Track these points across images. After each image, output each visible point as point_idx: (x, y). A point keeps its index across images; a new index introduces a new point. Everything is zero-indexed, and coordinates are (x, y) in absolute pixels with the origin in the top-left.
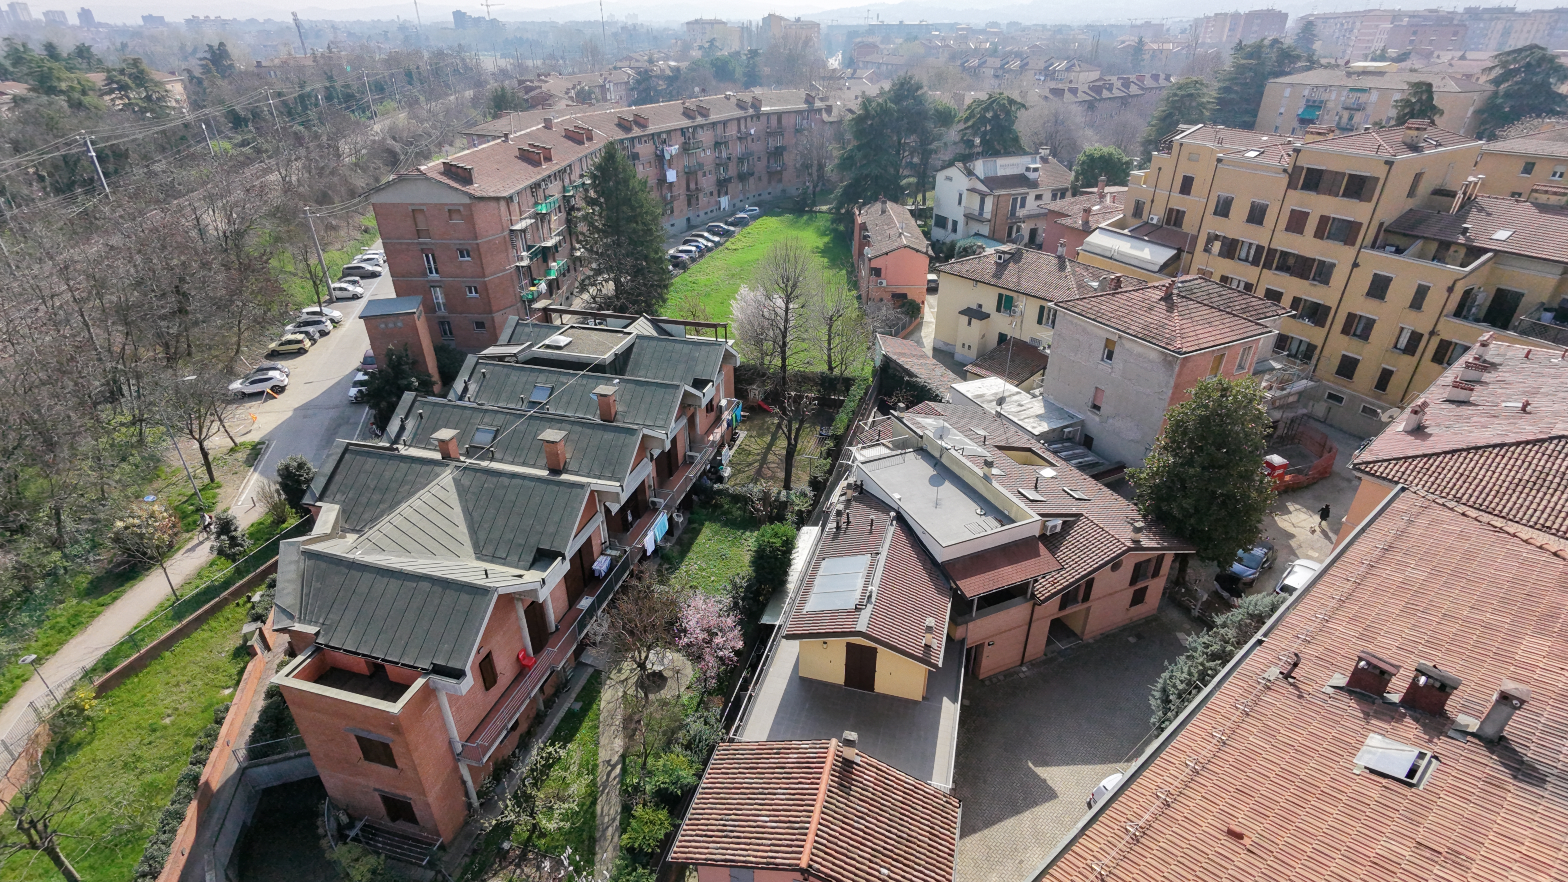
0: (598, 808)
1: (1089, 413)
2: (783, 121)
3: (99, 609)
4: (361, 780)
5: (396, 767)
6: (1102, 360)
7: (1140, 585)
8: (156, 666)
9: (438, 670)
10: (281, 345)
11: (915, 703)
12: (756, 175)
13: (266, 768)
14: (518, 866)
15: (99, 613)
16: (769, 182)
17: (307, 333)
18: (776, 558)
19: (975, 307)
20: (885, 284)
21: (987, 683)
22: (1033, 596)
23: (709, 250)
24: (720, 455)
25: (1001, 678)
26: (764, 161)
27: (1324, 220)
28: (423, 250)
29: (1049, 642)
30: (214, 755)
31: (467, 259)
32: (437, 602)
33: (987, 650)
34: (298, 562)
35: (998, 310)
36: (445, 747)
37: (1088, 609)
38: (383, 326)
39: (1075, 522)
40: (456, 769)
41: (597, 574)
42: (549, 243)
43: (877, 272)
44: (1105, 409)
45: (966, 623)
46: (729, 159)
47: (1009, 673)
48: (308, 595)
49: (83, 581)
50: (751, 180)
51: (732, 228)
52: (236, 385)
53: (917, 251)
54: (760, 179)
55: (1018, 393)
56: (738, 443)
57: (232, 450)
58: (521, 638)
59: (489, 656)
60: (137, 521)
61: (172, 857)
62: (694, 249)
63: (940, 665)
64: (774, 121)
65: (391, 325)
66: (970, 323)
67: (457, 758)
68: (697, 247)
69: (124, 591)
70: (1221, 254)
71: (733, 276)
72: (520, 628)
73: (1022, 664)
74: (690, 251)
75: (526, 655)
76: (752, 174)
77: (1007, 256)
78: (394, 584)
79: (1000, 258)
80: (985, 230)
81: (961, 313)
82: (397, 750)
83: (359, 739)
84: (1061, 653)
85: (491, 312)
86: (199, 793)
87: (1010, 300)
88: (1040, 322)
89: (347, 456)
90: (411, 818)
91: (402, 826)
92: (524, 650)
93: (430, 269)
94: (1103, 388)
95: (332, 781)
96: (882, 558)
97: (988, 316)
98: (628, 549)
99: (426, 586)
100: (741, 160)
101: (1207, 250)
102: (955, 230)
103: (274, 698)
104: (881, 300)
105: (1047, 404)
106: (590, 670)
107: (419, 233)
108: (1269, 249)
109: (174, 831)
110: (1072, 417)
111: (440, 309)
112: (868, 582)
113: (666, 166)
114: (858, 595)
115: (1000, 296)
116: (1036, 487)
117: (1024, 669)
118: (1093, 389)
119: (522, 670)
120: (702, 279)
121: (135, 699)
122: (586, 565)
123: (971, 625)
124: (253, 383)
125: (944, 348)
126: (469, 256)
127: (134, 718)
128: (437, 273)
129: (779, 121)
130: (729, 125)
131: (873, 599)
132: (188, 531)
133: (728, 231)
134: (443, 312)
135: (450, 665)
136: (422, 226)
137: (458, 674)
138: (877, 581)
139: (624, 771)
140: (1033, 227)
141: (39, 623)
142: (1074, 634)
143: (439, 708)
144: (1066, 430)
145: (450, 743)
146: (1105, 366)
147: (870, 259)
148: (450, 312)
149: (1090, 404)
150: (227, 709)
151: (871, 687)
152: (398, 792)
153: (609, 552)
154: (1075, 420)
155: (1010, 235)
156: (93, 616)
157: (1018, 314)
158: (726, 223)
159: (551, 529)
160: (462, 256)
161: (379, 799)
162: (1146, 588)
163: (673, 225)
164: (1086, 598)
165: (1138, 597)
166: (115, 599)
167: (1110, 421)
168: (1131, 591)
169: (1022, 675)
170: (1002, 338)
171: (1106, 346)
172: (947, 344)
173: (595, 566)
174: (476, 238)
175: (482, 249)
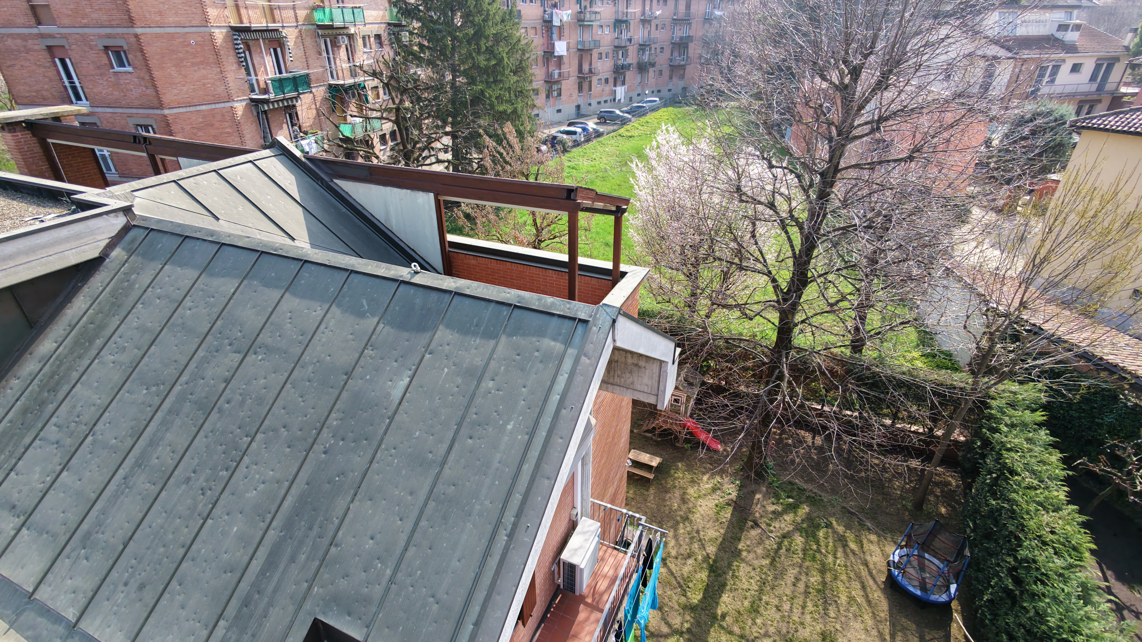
12: (658, 67)
26: (667, 53)
28: (51, 51)
31: (128, 69)
46: (630, 40)
50: (652, 72)
54: (661, 72)
76: (653, 65)
93: (73, 90)
100: (643, 47)
107: (36, 14)
113: (555, 36)
126: (129, 63)
128: (86, 97)
160: (121, 64)
174: (131, 22)
175: (149, 50)
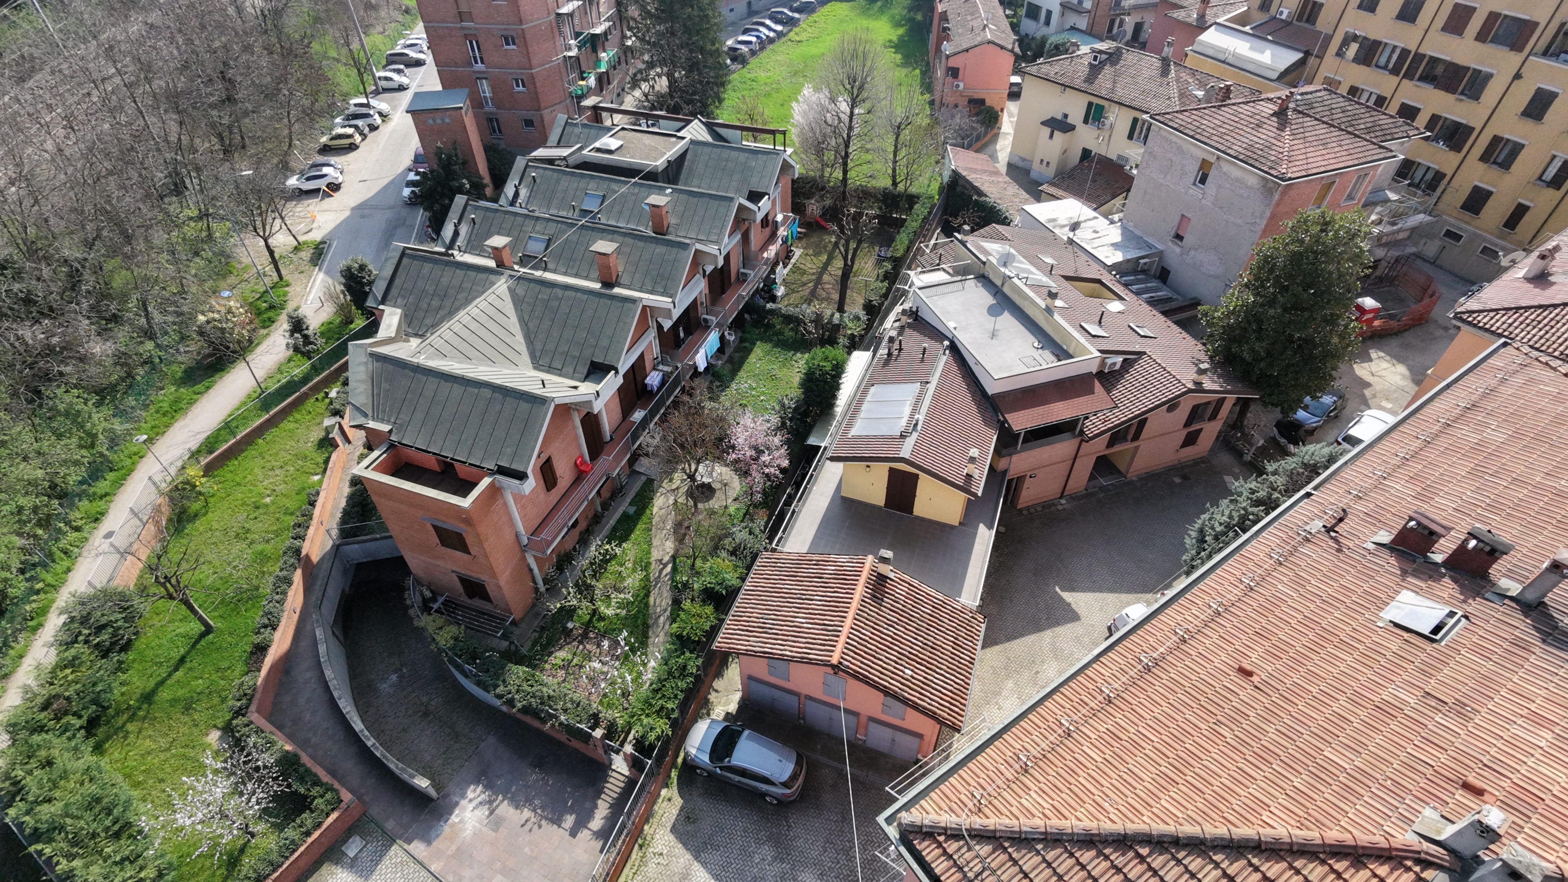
0: (651, 600)
1: (1170, 244)
3: (195, 397)
4: (440, 563)
5: (470, 553)
6: (1194, 184)
7: (1194, 427)
8: (251, 452)
9: (502, 471)
10: (332, 139)
11: (952, 527)
13: (356, 546)
14: (581, 642)
15: (196, 401)
17: (356, 127)
18: (826, 382)
19: (1059, 117)
20: (961, 85)
21: (1025, 512)
22: (1082, 432)
23: (771, 41)
24: (774, 273)
25: (1039, 509)
27: (1493, 16)
28: (466, 36)
29: (1092, 477)
30: (311, 531)
31: (513, 47)
32: (498, 408)
33: (1028, 482)
34: (366, 363)
35: (1086, 121)
36: (513, 538)
37: (1137, 448)
38: (431, 121)
39: (1135, 361)
40: (524, 559)
41: (649, 388)
42: (598, 30)
43: (954, 72)
44: (1188, 239)
45: (1010, 455)
47: (1047, 505)
48: (379, 395)
49: (178, 371)
51: (796, 15)
52: (293, 181)
53: (1002, 48)
55: (1096, 218)
56: (793, 261)
57: (296, 248)
58: (579, 446)
59: (549, 460)
60: (216, 316)
61: (286, 613)
62: (754, 39)
63: (980, 494)
65: (439, 121)
66: (1051, 136)
67: (523, 549)
68: (758, 37)
69: (216, 382)
70: (1357, 60)
71: (796, 73)
72: (576, 437)
73: (1061, 497)
74: (750, 43)
75: (583, 462)
77: (1104, 57)
78: (458, 389)
79: (1095, 58)
80: (1082, 23)
81: (1042, 123)
82: (470, 540)
83: (434, 527)
84: (1102, 488)
85: (539, 109)
86: (302, 563)
87: (1100, 109)
88: (1130, 137)
89: (405, 261)
90: (486, 597)
91: (477, 603)
92: (582, 456)
93: (475, 58)
94: (1189, 216)
95: (414, 561)
96: (932, 388)
97: (1072, 128)
98: (679, 365)
99: (487, 393)
101: (1340, 54)
102: (1047, 23)
103: (358, 486)
104: (956, 106)
105: (1125, 231)
106: (644, 478)
107: (461, 16)
108: (1416, 53)
109: (285, 593)
110: (1150, 246)
111: (487, 103)
112: (915, 410)
114: (904, 422)
115: (1090, 104)
116: (1100, 322)
117: (1063, 501)
118: (1178, 218)
119: (580, 475)
120: (762, 75)
121: (238, 479)
122: (639, 379)
123: (1015, 458)
124: (308, 179)
125: (1021, 164)
126: (514, 44)
127: (240, 496)
128: (482, 62)
131: (919, 427)
132: (264, 328)
133: (792, 18)
134: (490, 108)
135: (513, 467)
136: (464, 8)
137: (521, 476)
138: (924, 409)
139: (675, 569)
140: (1139, 20)
141: (146, 407)
142: (1119, 472)
143: (505, 504)
144: (1142, 261)
145: (517, 536)
146: (1196, 192)
147: (948, 57)
148: (498, 108)
149: (1173, 233)
150: (318, 493)
151: (911, 511)
152: (473, 575)
153: (661, 367)
154: (1154, 251)
155: (1110, 29)
156: (191, 403)
157: (1107, 126)
158: (792, 10)
159: (605, 342)
160: (508, 44)
161: (457, 580)
162: (1201, 430)
163: (732, 10)
164: (1136, 437)
165: (1191, 439)
166: (208, 388)
167: (1192, 253)
168: (1185, 432)
169: (1060, 507)
170: (1086, 154)
171: (1201, 168)
172: (1023, 160)
173: (648, 381)
174: (521, 22)
175: (528, 36)
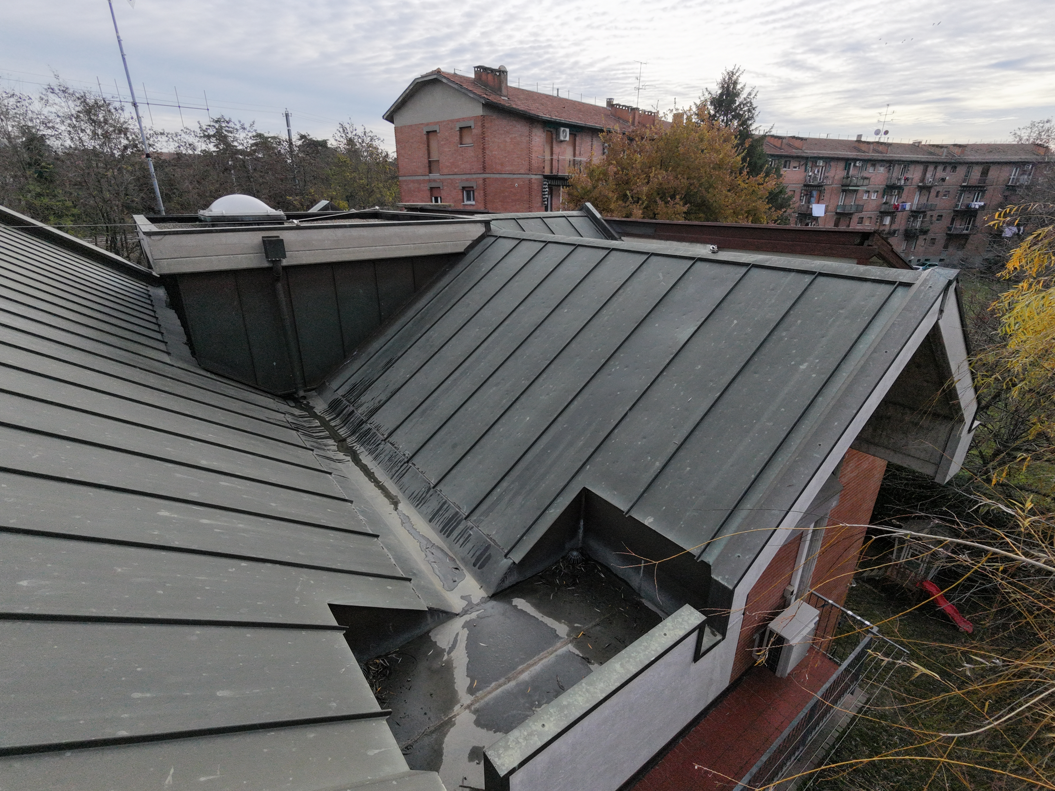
2: (990, 173)
12: (931, 235)
16: (946, 247)
26: (946, 222)
31: (472, 202)
50: (921, 242)
54: (933, 240)
64: (976, 174)
76: (924, 232)
100: (915, 214)
107: (430, 166)
113: (814, 200)
126: (474, 198)
129: (985, 173)
130: (912, 168)
136: (434, 157)
160: (468, 199)
175: (489, 190)
